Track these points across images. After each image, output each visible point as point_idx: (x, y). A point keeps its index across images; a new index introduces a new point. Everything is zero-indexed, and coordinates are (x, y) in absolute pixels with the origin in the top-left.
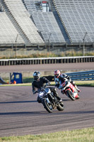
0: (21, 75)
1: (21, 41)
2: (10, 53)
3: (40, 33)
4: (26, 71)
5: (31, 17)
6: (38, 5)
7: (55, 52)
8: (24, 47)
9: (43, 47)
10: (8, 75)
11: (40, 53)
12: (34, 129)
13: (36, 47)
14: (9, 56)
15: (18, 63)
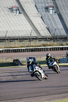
0: (34, 59)
1: (34, 34)
2: (26, 43)
3: (48, 29)
4: (38, 56)
5: (42, 17)
6: (47, 8)
7: (59, 42)
8: (36, 39)
9: (50, 39)
10: (25, 59)
11: (48, 43)
12: (48, 97)
13: (45, 39)
14: (26, 45)
15: (32, 50)
